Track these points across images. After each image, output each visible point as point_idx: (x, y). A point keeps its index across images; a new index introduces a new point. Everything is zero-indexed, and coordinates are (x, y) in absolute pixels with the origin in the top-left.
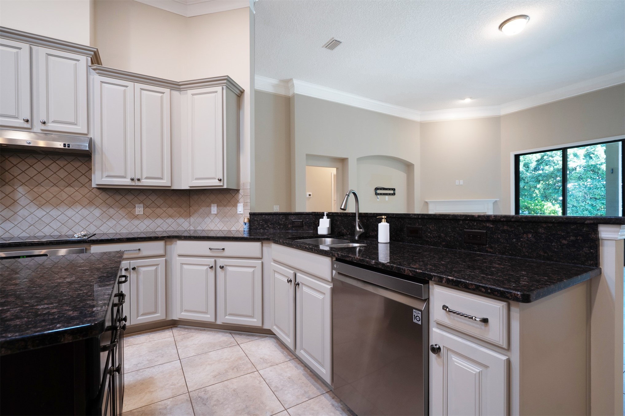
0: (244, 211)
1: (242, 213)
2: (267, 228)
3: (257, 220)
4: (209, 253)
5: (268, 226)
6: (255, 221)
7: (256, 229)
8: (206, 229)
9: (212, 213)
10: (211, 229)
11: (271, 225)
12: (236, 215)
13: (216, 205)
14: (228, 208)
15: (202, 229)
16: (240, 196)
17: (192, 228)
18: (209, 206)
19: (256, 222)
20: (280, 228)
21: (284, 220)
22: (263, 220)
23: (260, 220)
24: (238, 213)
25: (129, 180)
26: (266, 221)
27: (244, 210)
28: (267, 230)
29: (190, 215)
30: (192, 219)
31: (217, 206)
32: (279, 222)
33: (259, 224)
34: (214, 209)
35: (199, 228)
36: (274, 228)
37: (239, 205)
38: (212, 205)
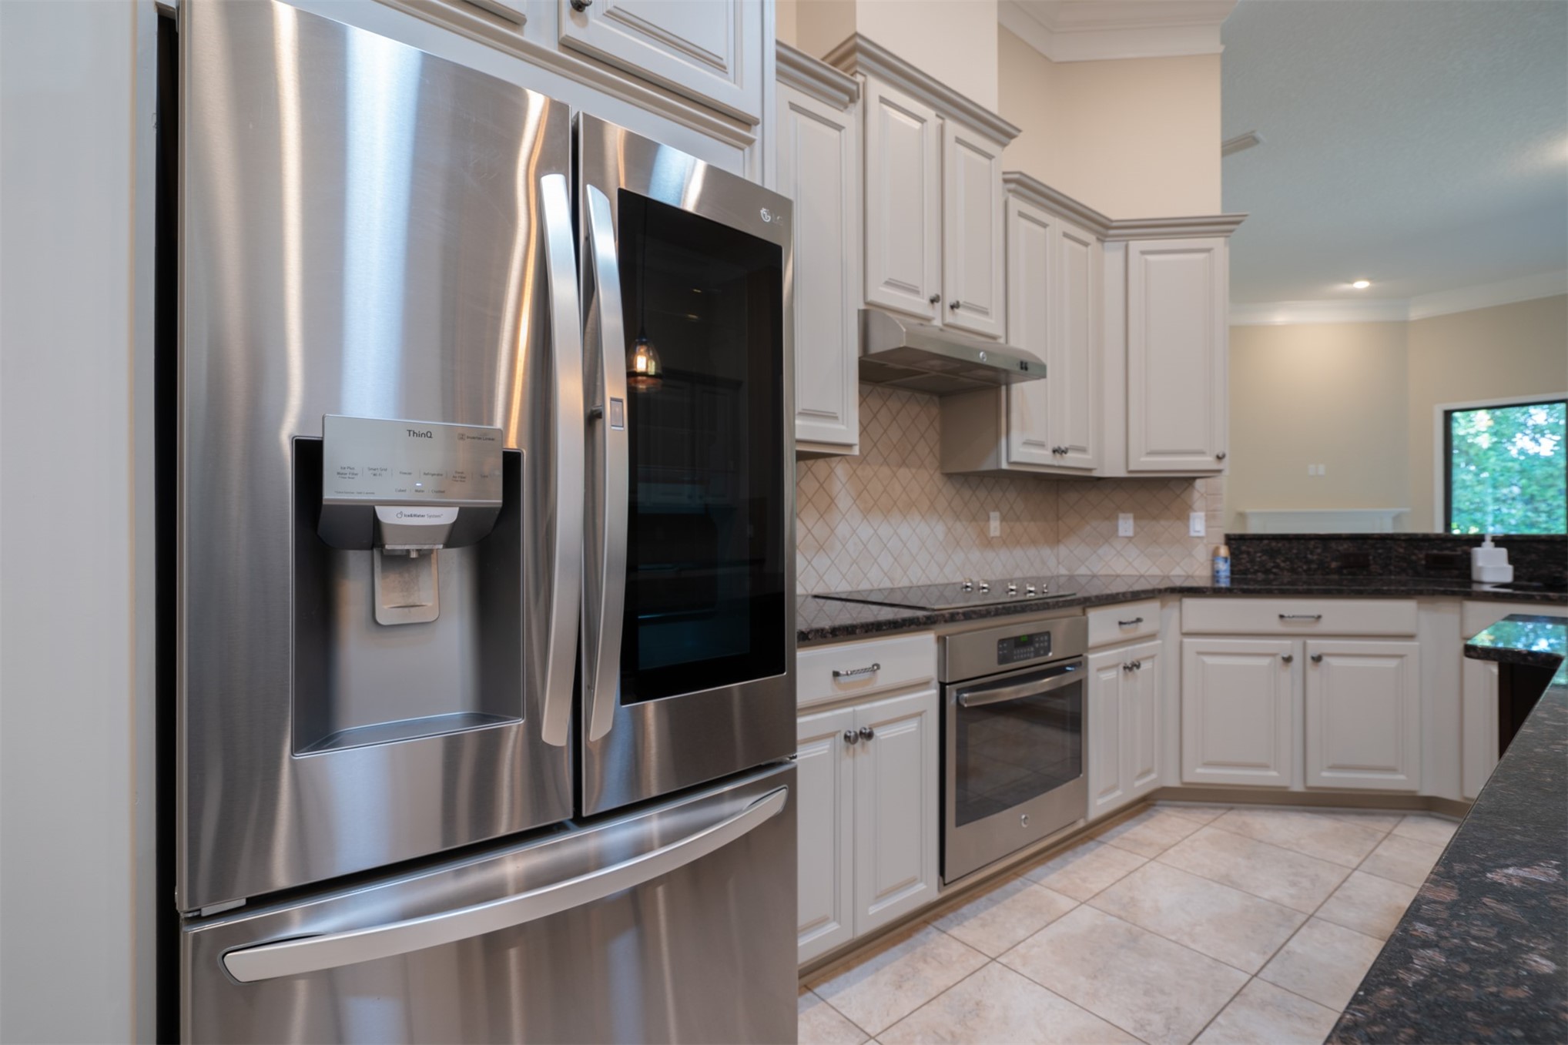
0: (1207, 532)
1: (1202, 534)
2: (1274, 570)
3: (1248, 553)
4: (1278, 627)
5: (1277, 566)
6: (1242, 553)
7: (1246, 572)
8: (1100, 573)
9: (1122, 532)
10: (1113, 573)
11: (1284, 561)
12: (1186, 542)
13: (1131, 515)
14: (1163, 522)
15: (1089, 573)
16: (1196, 495)
17: (1063, 571)
18: (1112, 517)
19: (1245, 556)
20: (1309, 569)
21: (1319, 551)
22: (1264, 552)
23: (1256, 552)
24: (1193, 534)
25: (1049, 453)
26: (1272, 554)
27: (1207, 527)
28: (1275, 574)
29: (1056, 540)
30: (1063, 550)
31: (1135, 518)
32: (1305, 557)
33: (1252, 561)
34: (1126, 525)
35: (1082, 570)
36: (1293, 571)
37: (1193, 515)
38: (1121, 515)
